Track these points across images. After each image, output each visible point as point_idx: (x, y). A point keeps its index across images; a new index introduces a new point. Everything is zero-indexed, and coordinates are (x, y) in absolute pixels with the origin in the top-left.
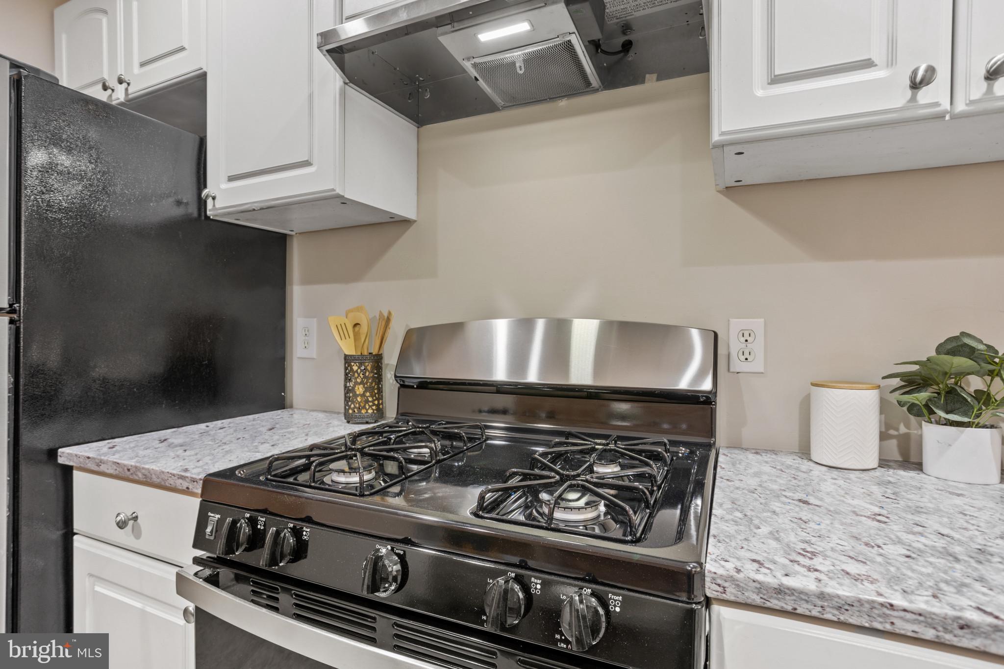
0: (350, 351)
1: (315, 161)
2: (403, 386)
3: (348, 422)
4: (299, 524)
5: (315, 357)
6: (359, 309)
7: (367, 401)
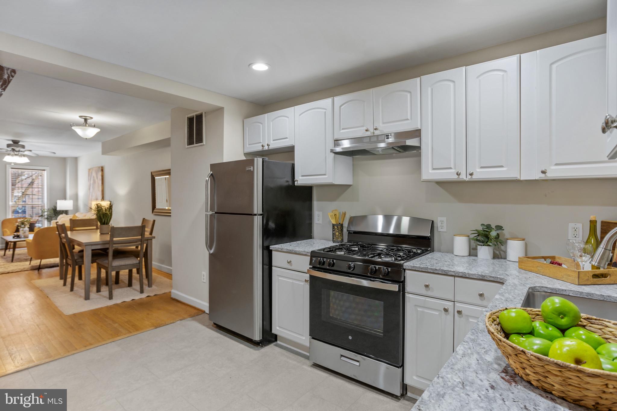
0: (334, 223)
1: (327, 174)
2: (349, 233)
3: (334, 243)
4: (333, 260)
5: (321, 223)
6: (336, 210)
7: (339, 237)
